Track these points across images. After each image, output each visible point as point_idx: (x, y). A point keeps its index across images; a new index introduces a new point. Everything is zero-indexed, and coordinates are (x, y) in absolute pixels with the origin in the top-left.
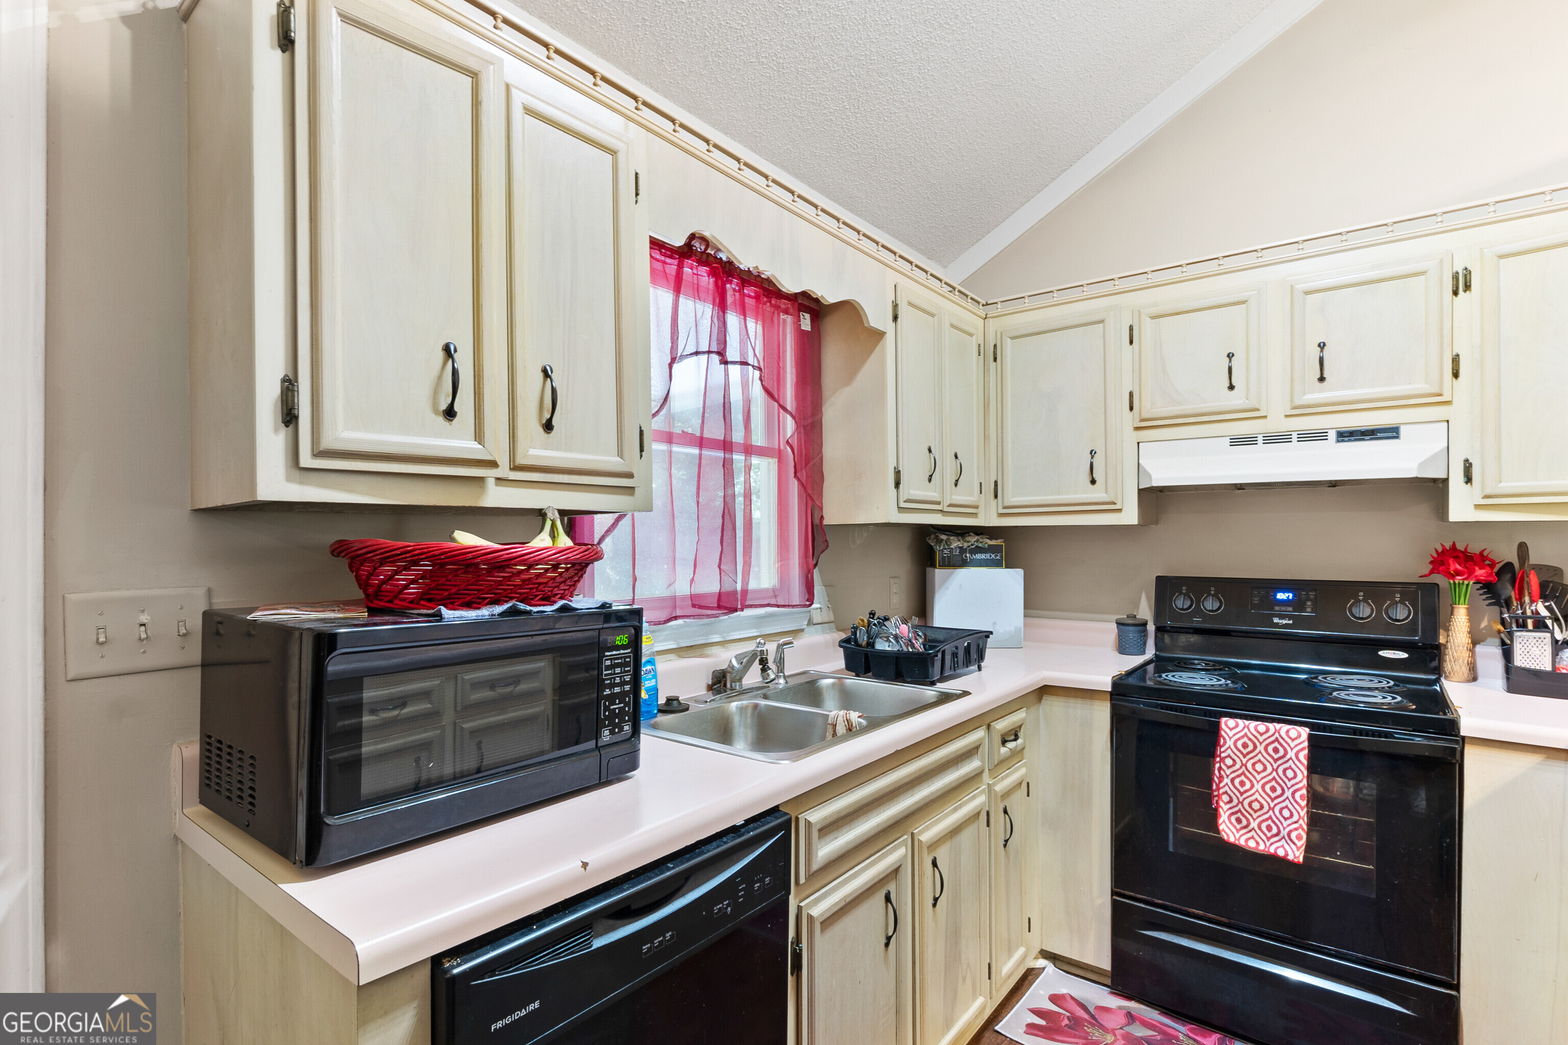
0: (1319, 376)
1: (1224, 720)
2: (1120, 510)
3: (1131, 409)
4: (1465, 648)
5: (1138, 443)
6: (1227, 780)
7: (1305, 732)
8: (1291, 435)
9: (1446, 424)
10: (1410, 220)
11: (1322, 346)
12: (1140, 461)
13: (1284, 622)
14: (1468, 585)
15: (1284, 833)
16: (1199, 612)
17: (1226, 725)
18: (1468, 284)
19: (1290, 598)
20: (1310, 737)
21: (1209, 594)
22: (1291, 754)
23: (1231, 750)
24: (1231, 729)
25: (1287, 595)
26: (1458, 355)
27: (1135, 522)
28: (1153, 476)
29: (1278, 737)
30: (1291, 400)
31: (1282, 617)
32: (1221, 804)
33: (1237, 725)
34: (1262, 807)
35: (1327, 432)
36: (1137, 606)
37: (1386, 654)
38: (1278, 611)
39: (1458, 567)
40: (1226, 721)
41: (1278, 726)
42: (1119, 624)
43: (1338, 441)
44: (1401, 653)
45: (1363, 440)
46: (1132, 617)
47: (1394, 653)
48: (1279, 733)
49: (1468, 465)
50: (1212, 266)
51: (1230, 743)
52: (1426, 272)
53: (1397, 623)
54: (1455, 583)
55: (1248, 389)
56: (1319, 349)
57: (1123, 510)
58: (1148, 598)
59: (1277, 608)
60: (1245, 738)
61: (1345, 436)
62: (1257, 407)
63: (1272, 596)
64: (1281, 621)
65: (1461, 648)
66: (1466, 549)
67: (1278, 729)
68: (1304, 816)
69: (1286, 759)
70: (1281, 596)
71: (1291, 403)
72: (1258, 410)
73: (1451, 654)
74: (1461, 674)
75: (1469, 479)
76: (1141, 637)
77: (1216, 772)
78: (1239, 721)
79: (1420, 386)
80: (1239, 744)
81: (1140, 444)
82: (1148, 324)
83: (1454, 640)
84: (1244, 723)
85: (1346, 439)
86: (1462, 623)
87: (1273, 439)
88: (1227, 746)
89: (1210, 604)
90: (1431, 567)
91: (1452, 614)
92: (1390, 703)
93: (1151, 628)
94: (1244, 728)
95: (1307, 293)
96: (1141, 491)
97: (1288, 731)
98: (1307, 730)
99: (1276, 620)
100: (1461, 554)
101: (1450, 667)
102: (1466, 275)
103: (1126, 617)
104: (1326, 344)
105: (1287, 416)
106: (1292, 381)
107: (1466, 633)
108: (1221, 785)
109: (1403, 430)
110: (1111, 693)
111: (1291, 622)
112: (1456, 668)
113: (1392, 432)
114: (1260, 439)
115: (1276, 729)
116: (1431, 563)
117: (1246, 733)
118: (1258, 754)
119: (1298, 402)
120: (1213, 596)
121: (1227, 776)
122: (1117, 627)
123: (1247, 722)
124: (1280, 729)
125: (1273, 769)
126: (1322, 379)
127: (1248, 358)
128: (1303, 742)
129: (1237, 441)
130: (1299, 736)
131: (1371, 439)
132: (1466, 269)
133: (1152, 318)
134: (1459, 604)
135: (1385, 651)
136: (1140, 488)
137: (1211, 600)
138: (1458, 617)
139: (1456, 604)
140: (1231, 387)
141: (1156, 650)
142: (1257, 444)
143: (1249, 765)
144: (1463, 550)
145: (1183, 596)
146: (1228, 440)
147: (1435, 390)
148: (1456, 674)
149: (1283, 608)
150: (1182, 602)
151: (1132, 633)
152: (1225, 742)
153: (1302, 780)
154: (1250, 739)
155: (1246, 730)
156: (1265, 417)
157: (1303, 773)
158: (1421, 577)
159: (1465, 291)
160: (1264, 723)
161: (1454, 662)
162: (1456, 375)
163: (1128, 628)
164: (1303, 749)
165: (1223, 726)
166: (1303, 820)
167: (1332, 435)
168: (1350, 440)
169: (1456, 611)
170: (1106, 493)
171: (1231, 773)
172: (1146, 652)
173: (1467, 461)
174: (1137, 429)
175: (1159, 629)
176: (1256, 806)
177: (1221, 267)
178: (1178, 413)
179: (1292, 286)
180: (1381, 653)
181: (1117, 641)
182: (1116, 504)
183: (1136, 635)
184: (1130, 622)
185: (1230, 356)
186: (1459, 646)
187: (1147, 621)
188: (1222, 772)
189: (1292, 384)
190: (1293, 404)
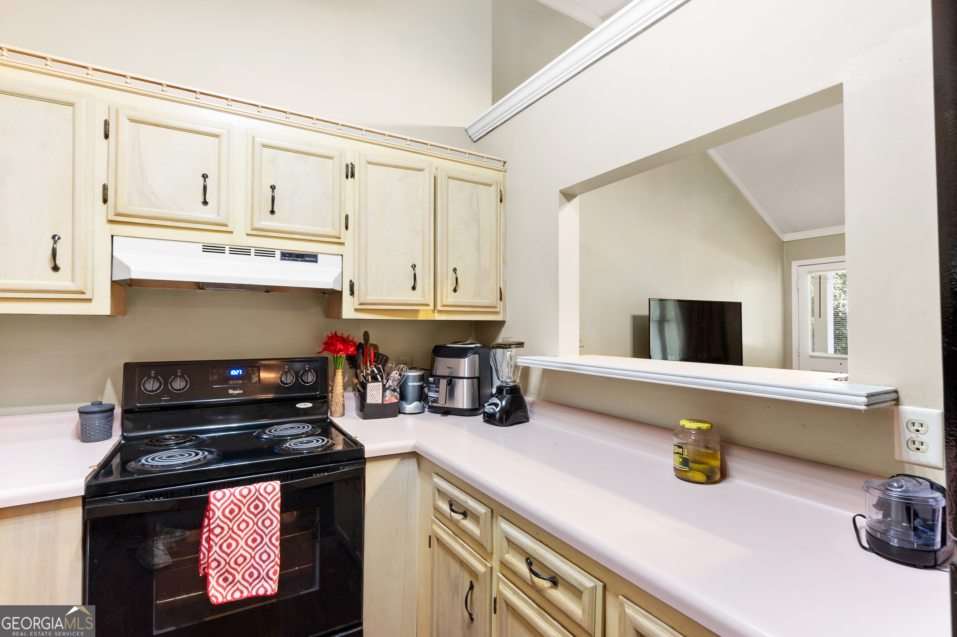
0: (271, 210)
1: (212, 493)
2: (90, 300)
3: (105, 201)
4: (341, 396)
5: (112, 236)
6: (216, 548)
7: (277, 484)
8: (250, 250)
9: (341, 257)
10: (325, 121)
11: (273, 188)
12: (114, 254)
13: (237, 392)
14: (343, 357)
15: (263, 574)
16: (166, 392)
17: (215, 498)
18: (353, 173)
19: (241, 373)
20: (282, 487)
21: (176, 376)
22: (268, 506)
23: (220, 520)
24: (219, 501)
25: (238, 371)
26: (348, 215)
27: (108, 313)
28: (132, 269)
29: (258, 495)
30: (252, 223)
31: (234, 389)
32: (211, 571)
33: (224, 495)
34: (245, 559)
35: (275, 252)
36: (102, 392)
37: (301, 405)
38: (231, 384)
39: (341, 346)
40: (215, 494)
41: (257, 486)
42: (82, 412)
43: (282, 259)
44: (309, 404)
45: (297, 260)
46: (97, 404)
47: (305, 405)
48: (259, 491)
49: (352, 284)
50: (190, 97)
51: (219, 513)
52: (333, 158)
53: (307, 385)
54: (337, 356)
55: (219, 208)
56: (271, 190)
57: (93, 300)
58: (114, 384)
59: (231, 382)
60: (232, 504)
61: (287, 256)
62: (226, 223)
63: (227, 373)
64: (234, 392)
65: (339, 396)
66: (342, 335)
67: (258, 488)
68: (278, 554)
69: (264, 512)
70: (234, 373)
71: (252, 225)
72: (227, 226)
73: (335, 400)
74: (339, 412)
75: (352, 293)
76: (108, 422)
77: (204, 542)
78: (225, 490)
79: (329, 230)
80: (227, 513)
81: (114, 237)
82: (125, 125)
83: (336, 392)
84: (230, 491)
85: (287, 258)
86: (340, 380)
87: (237, 251)
88: (216, 517)
89: (178, 384)
90: (324, 346)
91: (335, 375)
92: (323, 445)
93: (118, 411)
94: (230, 496)
95: (264, 146)
96: (114, 283)
97: (265, 488)
98: (279, 482)
99: (231, 391)
100: (340, 339)
101: (334, 409)
102: (352, 168)
103: (90, 404)
104: (276, 187)
105: (247, 235)
106: (252, 208)
107: (342, 386)
108: (210, 554)
109: (320, 257)
110: (85, 499)
111: (241, 392)
112: (338, 409)
113: (312, 258)
114: (227, 249)
115: (256, 489)
116: (324, 344)
117: (232, 500)
118: (242, 515)
119: (256, 226)
120: (180, 377)
121: (216, 544)
122: (80, 416)
123: (232, 490)
124: (259, 488)
125: (254, 523)
126: (272, 212)
127: (219, 182)
128: (277, 493)
129: (208, 248)
130: (274, 489)
131: (302, 261)
132: (352, 164)
133: (132, 120)
134: (339, 369)
135: (300, 404)
136: (113, 279)
137: (178, 381)
138: (338, 377)
139: (337, 369)
140: (205, 203)
141: (123, 431)
142: (225, 253)
143: (235, 528)
144: (341, 336)
145: (152, 380)
146: (200, 247)
147: (337, 234)
148: (337, 412)
149: (236, 382)
150: (151, 385)
151: (97, 421)
152: (214, 514)
153: (277, 524)
154: (236, 505)
155: (232, 497)
156: (232, 232)
157: (277, 519)
158: (318, 353)
159: (351, 177)
160: (246, 486)
161: (337, 405)
162: (347, 228)
163: (93, 416)
164: (277, 500)
165: (212, 500)
166: (278, 557)
167: (278, 254)
168: (289, 260)
169: (337, 373)
170: (72, 282)
171: (219, 541)
172: (113, 434)
173: (351, 281)
174: (111, 222)
175: (125, 412)
176: (240, 560)
177: (198, 100)
178: (156, 215)
179: (253, 137)
180: (298, 406)
181: (80, 430)
182: (85, 294)
183: (102, 421)
184: (96, 409)
185: (205, 176)
186: (339, 395)
187: (114, 406)
188: (211, 542)
189: (252, 210)
190: (253, 226)
